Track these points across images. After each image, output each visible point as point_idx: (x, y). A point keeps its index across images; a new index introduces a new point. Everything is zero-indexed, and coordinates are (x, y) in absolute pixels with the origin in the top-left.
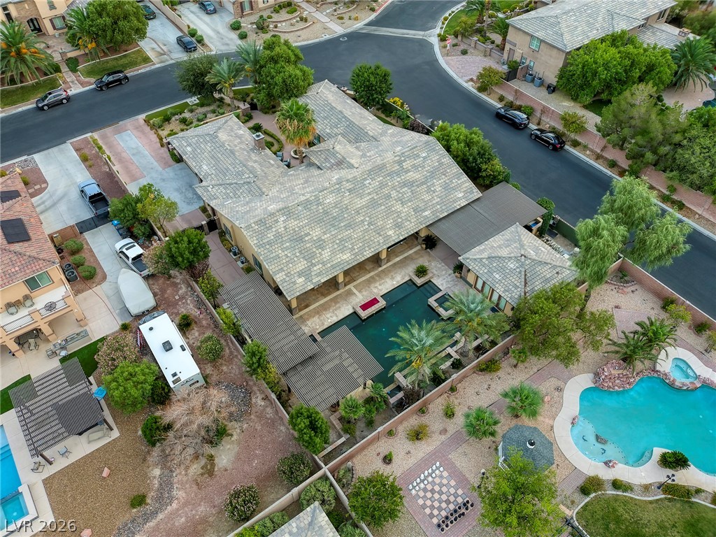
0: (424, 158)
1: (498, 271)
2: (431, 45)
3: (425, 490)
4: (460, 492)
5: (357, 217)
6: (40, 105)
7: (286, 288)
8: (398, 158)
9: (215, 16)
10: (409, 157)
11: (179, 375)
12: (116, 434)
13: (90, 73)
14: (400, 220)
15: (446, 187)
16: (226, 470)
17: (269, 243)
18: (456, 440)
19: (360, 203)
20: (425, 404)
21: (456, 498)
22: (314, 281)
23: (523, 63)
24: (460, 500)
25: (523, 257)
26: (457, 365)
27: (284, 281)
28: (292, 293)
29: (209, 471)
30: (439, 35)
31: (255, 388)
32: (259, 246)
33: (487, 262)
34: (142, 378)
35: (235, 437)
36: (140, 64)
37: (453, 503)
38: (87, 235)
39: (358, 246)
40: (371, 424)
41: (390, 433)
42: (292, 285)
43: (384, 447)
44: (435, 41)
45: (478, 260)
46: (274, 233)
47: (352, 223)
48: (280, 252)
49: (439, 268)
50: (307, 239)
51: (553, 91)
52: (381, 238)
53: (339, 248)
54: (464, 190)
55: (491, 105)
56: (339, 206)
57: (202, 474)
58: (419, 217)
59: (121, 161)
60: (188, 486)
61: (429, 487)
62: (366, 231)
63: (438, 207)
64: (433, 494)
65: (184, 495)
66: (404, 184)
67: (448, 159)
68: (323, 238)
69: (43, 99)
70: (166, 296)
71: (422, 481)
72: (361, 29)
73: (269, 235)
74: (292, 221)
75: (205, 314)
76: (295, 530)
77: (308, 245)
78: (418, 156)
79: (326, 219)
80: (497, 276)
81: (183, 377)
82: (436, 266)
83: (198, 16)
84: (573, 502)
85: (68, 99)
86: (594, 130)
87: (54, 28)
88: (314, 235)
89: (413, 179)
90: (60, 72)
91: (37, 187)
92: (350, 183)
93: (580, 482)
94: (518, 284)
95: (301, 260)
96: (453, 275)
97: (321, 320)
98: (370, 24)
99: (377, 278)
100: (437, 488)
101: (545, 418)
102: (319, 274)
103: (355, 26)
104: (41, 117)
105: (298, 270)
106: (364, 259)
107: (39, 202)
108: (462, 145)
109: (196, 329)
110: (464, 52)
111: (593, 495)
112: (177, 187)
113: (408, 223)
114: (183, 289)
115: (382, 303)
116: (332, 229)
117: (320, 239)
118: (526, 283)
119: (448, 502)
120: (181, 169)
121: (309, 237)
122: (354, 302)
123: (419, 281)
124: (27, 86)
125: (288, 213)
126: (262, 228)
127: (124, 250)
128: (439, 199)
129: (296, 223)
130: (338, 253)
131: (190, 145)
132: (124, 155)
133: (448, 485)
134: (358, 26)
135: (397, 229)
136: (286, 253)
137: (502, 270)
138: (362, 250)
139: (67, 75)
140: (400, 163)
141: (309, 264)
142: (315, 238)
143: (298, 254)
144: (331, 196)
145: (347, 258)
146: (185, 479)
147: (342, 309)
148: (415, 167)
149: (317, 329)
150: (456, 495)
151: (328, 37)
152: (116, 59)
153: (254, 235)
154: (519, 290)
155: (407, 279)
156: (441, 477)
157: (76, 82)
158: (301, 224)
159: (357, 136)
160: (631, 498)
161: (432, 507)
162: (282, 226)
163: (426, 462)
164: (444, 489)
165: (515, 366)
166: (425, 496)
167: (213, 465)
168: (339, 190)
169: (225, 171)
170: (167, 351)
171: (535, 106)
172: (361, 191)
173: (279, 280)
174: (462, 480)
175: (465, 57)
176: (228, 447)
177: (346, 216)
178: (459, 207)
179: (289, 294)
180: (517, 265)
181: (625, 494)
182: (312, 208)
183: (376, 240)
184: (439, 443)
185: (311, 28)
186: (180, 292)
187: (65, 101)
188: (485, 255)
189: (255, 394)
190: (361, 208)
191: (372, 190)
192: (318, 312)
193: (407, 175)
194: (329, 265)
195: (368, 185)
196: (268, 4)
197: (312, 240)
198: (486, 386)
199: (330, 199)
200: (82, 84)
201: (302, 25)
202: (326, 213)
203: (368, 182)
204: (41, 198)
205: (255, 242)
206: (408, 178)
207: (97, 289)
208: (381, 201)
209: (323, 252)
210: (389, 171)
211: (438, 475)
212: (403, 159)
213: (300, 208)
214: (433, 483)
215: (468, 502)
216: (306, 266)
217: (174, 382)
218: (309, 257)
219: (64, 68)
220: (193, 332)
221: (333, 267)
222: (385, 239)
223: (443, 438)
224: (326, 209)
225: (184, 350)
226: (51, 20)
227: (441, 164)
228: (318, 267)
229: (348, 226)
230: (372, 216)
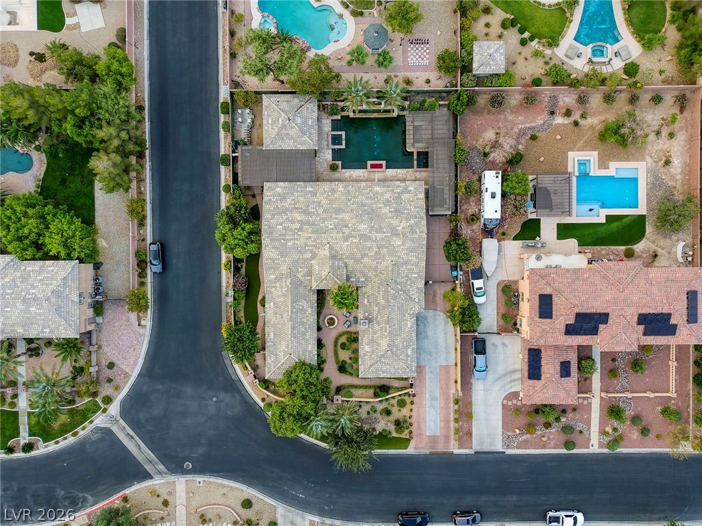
1: (307, 123)
2: (124, 401)
3: (422, 59)
5: (355, 208)
8: (299, 233)
10: (291, 230)
11: (495, 175)
14: (330, 193)
15: (283, 198)
16: (492, 128)
17: (416, 217)
19: (346, 216)
23: (91, 304)
24: (412, 46)
30: (105, 411)
33: (308, 133)
37: (416, 47)
39: (366, 191)
42: (417, 189)
46: (409, 222)
47: (360, 206)
48: (412, 209)
49: (321, 164)
50: (393, 210)
51: (98, 263)
52: (349, 189)
53: (378, 195)
54: (273, 191)
58: (316, 189)
61: (420, 59)
63: (299, 189)
64: (421, 56)
65: (514, 129)
68: (383, 205)
72: (160, 473)
73: (413, 222)
74: (394, 224)
76: (488, 67)
77: (395, 205)
78: (284, 228)
79: (374, 216)
80: (310, 122)
81: (493, 172)
82: (322, 167)
84: (370, 14)
88: (387, 210)
89: (301, 214)
91: (510, 403)
93: (360, 18)
94: (305, 109)
95: (403, 199)
100: (417, 57)
102: (400, 187)
103: (163, 481)
105: (409, 195)
110: (111, 365)
111: (360, 10)
113: (326, 189)
115: (369, 163)
116: (374, 208)
117: (386, 205)
118: (301, 106)
119: (417, 49)
121: (391, 210)
122: (383, 174)
123: (339, 163)
126: (414, 228)
128: (295, 193)
129: (393, 222)
130: (380, 193)
131: (407, 356)
132: (443, 404)
133: (412, 55)
134: (161, 480)
135: (335, 189)
136: (409, 207)
137: (305, 123)
140: (300, 229)
141: (401, 195)
142: (388, 207)
143: (403, 203)
147: (391, 175)
148: (293, 222)
149: (412, 170)
150: (412, 49)
154: (307, 106)
156: (412, 59)
158: (390, 220)
161: (425, 51)
162: (402, 224)
163: (414, 69)
164: (415, 54)
166: (424, 57)
172: (340, 223)
174: (405, 52)
175: (115, 360)
177: (361, 212)
178: (286, 183)
180: (296, 118)
182: (377, 226)
183: (353, 189)
184: (402, 73)
190: (348, 212)
191: (333, 220)
193: (303, 219)
195: (333, 225)
197: (391, 207)
199: (363, 226)
202: (371, 220)
203: (331, 227)
206: (304, 216)
207: (505, 278)
208: (332, 210)
209: (389, 197)
210: (312, 227)
211: (412, 60)
213: (385, 230)
216: (403, 195)
217: (499, 173)
218: (398, 199)
223: (398, 74)
224: (370, 222)
227: (273, 215)
228: (397, 191)
229: (363, 205)
230: (345, 204)
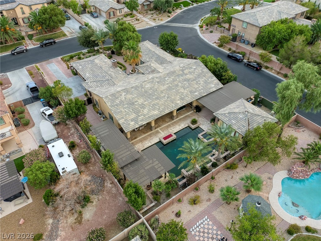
0: (195, 69)
1: (234, 119)
2: (196, 30)
3: (199, 232)
4: (219, 233)
5: (161, 94)
6: (13, 52)
7: (124, 127)
8: (181, 68)
9: (97, 19)
10: (187, 68)
11: (66, 169)
12: (30, 201)
13: (38, 40)
14: (183, 96)
15: (205, 82)
16: (88, 221)
17: (117, 105)
18: (216, 204)
19: (163, 88)
20: (198, 185)
21: (217, 236)
22: (139, 124)
23: (239, 34)
24: (219, 237)
25: (247, 112)
26: (214, 165)
27: (124, 123)
28: (128, 129)
29: (79, 221)
30: (199, 26)
31: (107, 178)
32: (112, 106)
33: (228, 115)
34: (45, 169)
35: (94, 203)
36: (61, 37)
37: (215, 239)
38: (27, 106)
39: (162, 108)
40: (168, 196)
41: (179, 201)
42: (128, 125)
43: (176, 208)
44: (197, 28)
45: (223, 114)
46: (119, 100)
47: (159, 97)
48: (122, 109)
49: (203, 121)
50: (136, 103)
51: (254, 46)
52: (173, 104)
53: (152, 109)
54: (214, 84)
55: (225, 52)
56: (152, 89)
57: (75, 223)
58: (193, 95)
59: (48, 75)
60: (67, 229)
61: (202, 230)
62: (166, 101)
63: (202, 91)
64: (204, 234)
65: (64, 234)
66: (185, 80)
67: (206, 70)
68: (144, 103)
69: (15, 50)
70: (64, 133)
71: (198, 227)
72: (164, 24)
73: (117, 101)
74: (129, 95)
75: (83, 142)
77: (136, 107)
78: (191, 68)
79: (146, 95)
80: (234, 122)
81: (68, 170)
82: (201, 120)
83: (89, 19)
84: (284, 239)
85: (27, 50)
86: (276, 61)
87: (24, 23)
88: (140, 102)
89: (189, 78)
90: (24, 40)
91: (7, 85)
92: (158, 79)
94: (245, 125)
95: (133, 113)
96: (210, 124)
97: (143, 145)
98: (168, 22)
99: (172, 125)
100: (206, 230)
101: (264, 193)
102: (142, 120)
104: (13, 57)
105: (131, 118)
106: (165, 114)
107: (7, 92)
108: (213, 64)
109: (78, 149)
110: (211, 32)
111: (295, 235)
112: (74, 85)
113: (187, 98)
114: (73, 130)
115: (174, 137)
116: (149, 99)
118: (249, 125)
119: (213, 238)
120: (77, 78)
121: (137, 103)
122: (160, 136)
123: (193, 127)
124: (8, 45)
125: (127, 91)
126: (114, 98)
127: (44, 111)
128: (202, 87)
129: (130, 96)
130: (151, 110)
131: (81, 65)
132: (49, 72)
133: (212, 229)
134: (162, 23)
135: (182, 100)
136: (125, 110)
137: (236, 118)
138: (164, 109)
139: (27, 41)
140: (183, 71)
141: (137, 115)
142: (140, 103)
143: (131, 111)
144: (148, 84)
145: (157, 113)
146: (66, 225)
147: (154, 140)
148: (190, 72)
149: (141, 149)
151: (148, 27)
152: (51, 35)
153: (109, 101)
154: (245, 128)
155: (187, 126)
157: (31, 44)
158: (133, 96)
159: (162, 61)
160: (317, 237)
162: (123, 97)
163: (200, 216)
164: (210, 231)
165: (246, 167)
166: (199, 235)
167: (81, 218)
168: (152, 82)
169: (97, 76)
170: (60, 157)
171: (246, 52)
172: (163, 83)
173: (121, 123)
174: (220, 227)
175: (212, 34)
176: (91, 208)
177: (156, 93)
178: (212, 91)
179: (126, 130)
180: (244, 116)
181: (313, 235)
182: (139, 89)
183: (171, 105)
184: (206, 206)
185: (141, 23)
186: (71, 131)
187: (25, 51)
188: (227, 112)
189: (107, 181)
190: (163, 90)
191: (169, 82)
192: (141, 141)
193: (186, 76)
194: (147, 116)
195: (167, 80)
196: (122, 14)
197: (138, 104)
198: (231, 177)
200: (34, 45)
201: (137, 22)
203: (167, 78)
204: (8, 90)
205: (110, 104)
206: (187, 78)
207: (29, 130)
208: (174, 87)
209: (144, 110)
210: (177, 74)
211: (206, 223)
212: (184, 69)
213: (133, 89)
214: (204, 228)
215: (224, 238)
216: (135, 116)
217: (63, 173)
218: (137, 112)
219: (26, 38)
220: (76, 150)
221: (149, 117)
222: (176, 105)
223: (208, 203)
224: (146, 90)
225: (69, 156)
226: (22, 19)
227: (203, 72)
228: (141, 117)
230: (169, 94)
